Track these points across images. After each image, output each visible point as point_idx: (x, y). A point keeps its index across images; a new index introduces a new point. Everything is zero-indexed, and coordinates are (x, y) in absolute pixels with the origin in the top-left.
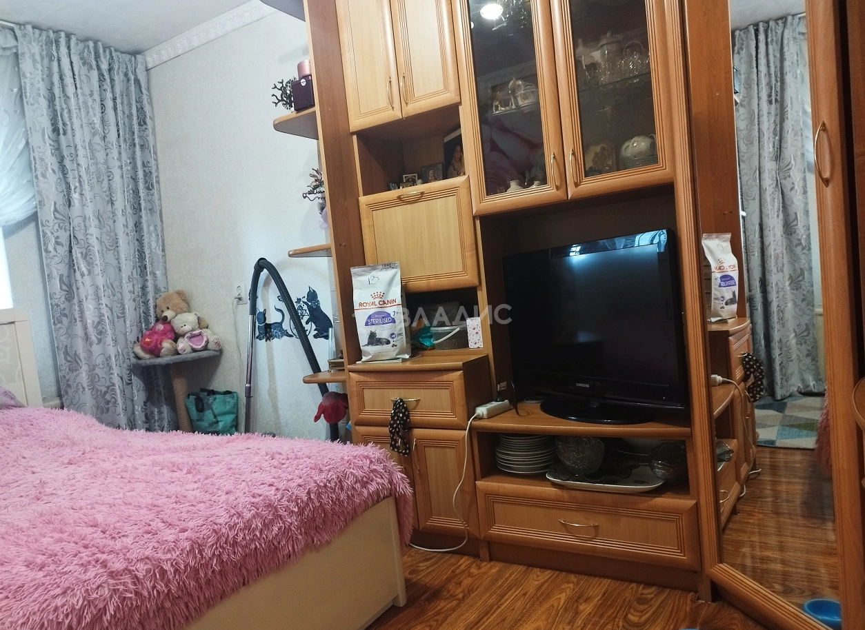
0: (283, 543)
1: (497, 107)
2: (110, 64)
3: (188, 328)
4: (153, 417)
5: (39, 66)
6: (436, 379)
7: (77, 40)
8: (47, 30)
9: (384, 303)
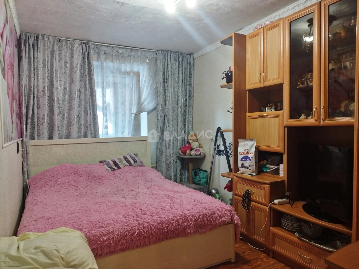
0: (188, 229)
1: (299, 85)
2: (182, 59)
3: (195, 147)
4: (183, 174)
5: (161, 63)
6: (260, 186)
7: (173, 52)
8: (165, 51)
9: (248, 153)
